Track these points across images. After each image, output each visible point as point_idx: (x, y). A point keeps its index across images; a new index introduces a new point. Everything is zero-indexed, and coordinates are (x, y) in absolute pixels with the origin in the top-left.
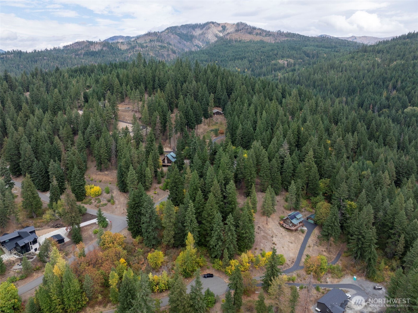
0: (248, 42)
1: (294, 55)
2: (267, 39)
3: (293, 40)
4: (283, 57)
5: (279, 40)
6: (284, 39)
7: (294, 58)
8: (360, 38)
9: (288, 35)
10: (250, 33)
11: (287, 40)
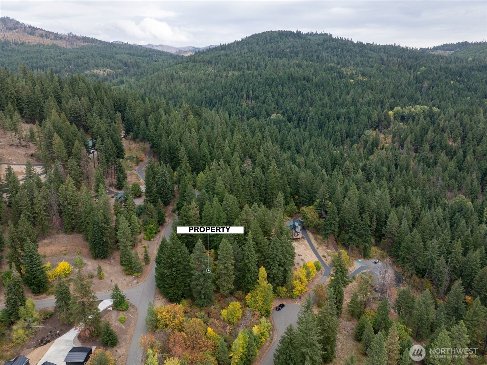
0: (35, 46)
1: (111, 64)
2: (58, 43)
3: (95, 45)
4: (97, 66)
5: (77, 45)
6: (83, 44)
7: (112, 68)
8: (157, 46)
9: (85, 39)
10: (31, 34)
11: (88, 45)
